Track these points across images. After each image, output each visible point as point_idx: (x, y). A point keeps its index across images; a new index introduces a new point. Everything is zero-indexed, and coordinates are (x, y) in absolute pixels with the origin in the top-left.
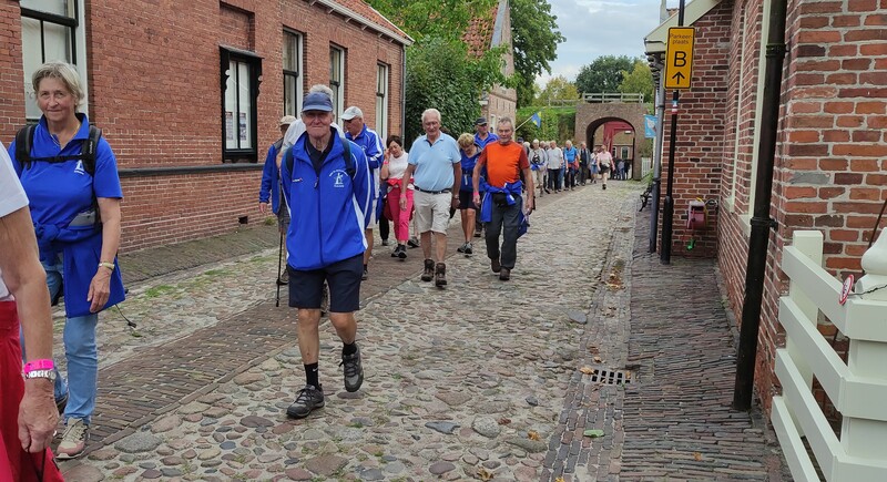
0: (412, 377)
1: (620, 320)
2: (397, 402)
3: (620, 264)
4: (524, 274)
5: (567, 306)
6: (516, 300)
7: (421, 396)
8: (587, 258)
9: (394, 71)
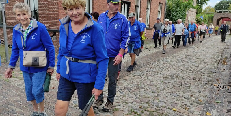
0: (166, 82)
1: (226, 72)
2: (162, 88)
3: (226, 58)
4: (197, 58)
5: (210, 68)
6: (195, 65)
7: (168, 87)
8: (216, 55)
9: (163, 5)
